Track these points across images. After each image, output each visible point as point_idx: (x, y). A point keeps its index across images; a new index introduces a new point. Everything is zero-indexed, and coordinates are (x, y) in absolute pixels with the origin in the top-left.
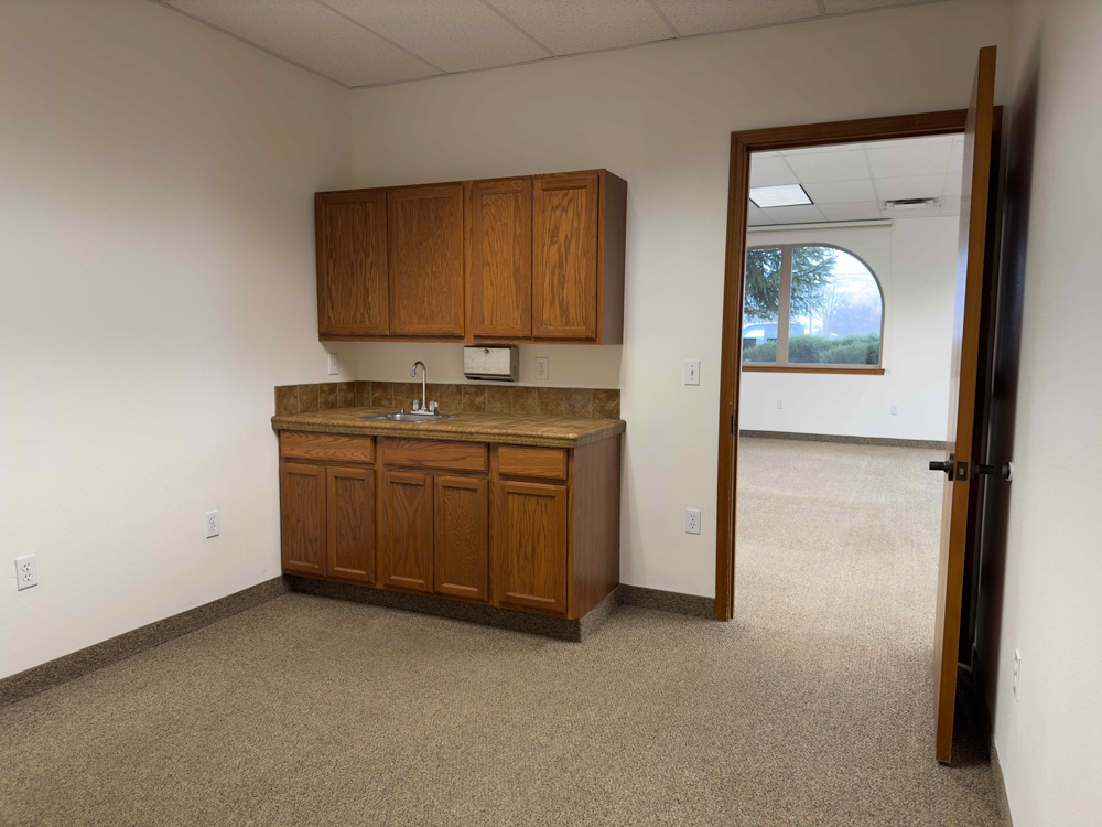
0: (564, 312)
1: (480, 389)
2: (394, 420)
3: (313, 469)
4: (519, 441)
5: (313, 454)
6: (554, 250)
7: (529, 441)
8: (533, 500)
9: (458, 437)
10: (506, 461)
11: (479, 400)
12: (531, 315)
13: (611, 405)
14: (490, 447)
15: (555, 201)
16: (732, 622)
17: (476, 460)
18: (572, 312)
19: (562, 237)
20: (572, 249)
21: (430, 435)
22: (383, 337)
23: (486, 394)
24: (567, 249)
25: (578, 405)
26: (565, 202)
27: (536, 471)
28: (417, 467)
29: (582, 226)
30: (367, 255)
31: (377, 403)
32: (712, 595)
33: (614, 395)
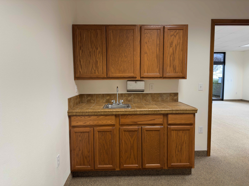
0: (174, 69)
1: (130, 95)
3: (87, 129)
5: (88, 123)
6: (171, 49)
7: (181, 112)
8: (181, 132)
11: (129, 98)
12: (163, 70)
13: (175, 98)
15: (172, 33)
17: (159, 120)
18: (177, 69)
20: (178, 49)
23: (132, 96)
25: (165, 98)
26: (175, 34)
27: (183, 122)
28: (135, 124)
29: (181, 42)
30: (97, 49)
31: (89, 101)
33: (176, 94)
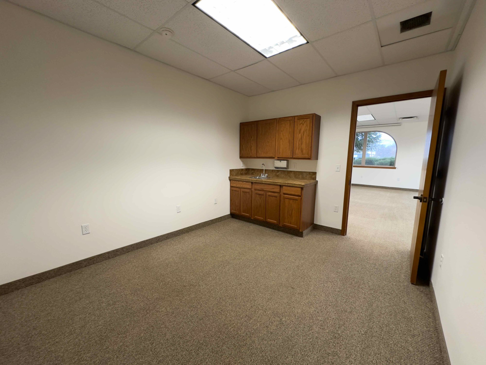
0: (302, 151)
1: (278, 171)
2: (256, 178)
3: (237, 189)
4: (289, 185)
5: (238, 186)
6: (300, 135)
7: (291, 185)
8: (292, 200)
9: (273, 183)
10: (285, 190)
11: (278, 174)
12: (293, 152)
13: (314, 176)
14: (281, 186)
15: (301, 122)
16: (346, 236)
17: (277, 189)
18: (304, 151)
19: (302, 131)
20: (305, 134)
21: (266, 183)
22: (255, 158)
23: (280, 172)
24: (303, 135)
25: (304, 176)
26: (303, 122)
27: (293, 193)
28: (262, 190)
29: (308, 128)
30: (252, 137)
31: (252, 174)
32: (341, 229)
33: (315, 173)
